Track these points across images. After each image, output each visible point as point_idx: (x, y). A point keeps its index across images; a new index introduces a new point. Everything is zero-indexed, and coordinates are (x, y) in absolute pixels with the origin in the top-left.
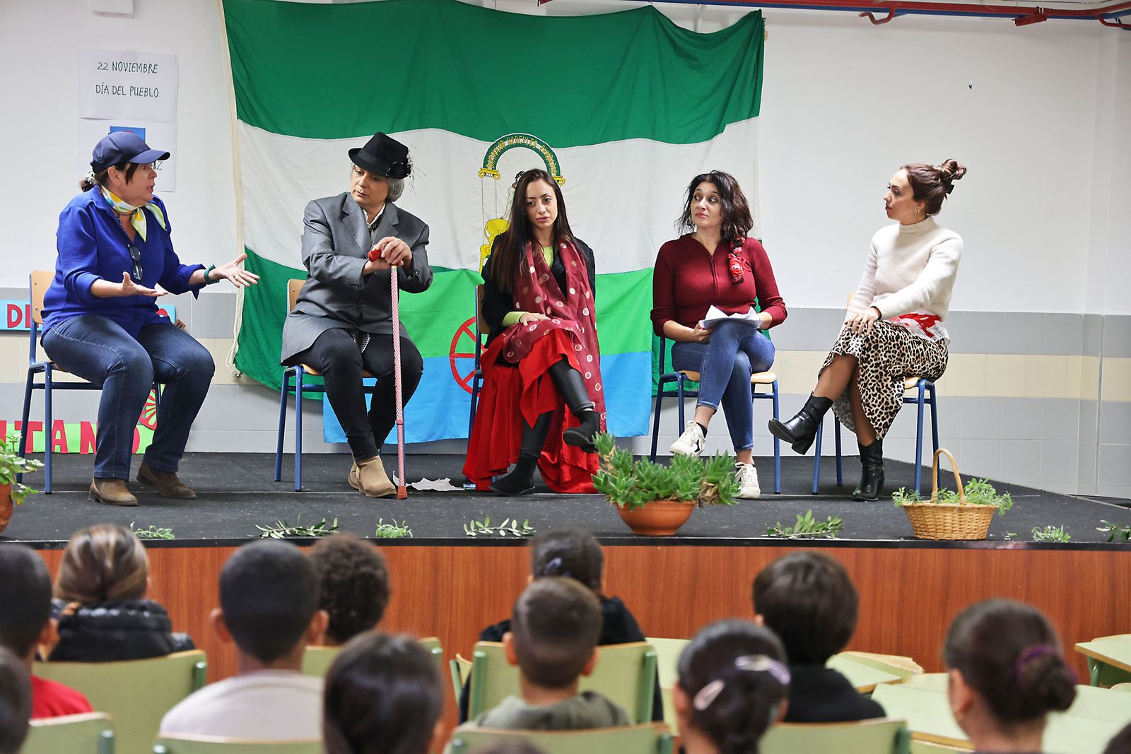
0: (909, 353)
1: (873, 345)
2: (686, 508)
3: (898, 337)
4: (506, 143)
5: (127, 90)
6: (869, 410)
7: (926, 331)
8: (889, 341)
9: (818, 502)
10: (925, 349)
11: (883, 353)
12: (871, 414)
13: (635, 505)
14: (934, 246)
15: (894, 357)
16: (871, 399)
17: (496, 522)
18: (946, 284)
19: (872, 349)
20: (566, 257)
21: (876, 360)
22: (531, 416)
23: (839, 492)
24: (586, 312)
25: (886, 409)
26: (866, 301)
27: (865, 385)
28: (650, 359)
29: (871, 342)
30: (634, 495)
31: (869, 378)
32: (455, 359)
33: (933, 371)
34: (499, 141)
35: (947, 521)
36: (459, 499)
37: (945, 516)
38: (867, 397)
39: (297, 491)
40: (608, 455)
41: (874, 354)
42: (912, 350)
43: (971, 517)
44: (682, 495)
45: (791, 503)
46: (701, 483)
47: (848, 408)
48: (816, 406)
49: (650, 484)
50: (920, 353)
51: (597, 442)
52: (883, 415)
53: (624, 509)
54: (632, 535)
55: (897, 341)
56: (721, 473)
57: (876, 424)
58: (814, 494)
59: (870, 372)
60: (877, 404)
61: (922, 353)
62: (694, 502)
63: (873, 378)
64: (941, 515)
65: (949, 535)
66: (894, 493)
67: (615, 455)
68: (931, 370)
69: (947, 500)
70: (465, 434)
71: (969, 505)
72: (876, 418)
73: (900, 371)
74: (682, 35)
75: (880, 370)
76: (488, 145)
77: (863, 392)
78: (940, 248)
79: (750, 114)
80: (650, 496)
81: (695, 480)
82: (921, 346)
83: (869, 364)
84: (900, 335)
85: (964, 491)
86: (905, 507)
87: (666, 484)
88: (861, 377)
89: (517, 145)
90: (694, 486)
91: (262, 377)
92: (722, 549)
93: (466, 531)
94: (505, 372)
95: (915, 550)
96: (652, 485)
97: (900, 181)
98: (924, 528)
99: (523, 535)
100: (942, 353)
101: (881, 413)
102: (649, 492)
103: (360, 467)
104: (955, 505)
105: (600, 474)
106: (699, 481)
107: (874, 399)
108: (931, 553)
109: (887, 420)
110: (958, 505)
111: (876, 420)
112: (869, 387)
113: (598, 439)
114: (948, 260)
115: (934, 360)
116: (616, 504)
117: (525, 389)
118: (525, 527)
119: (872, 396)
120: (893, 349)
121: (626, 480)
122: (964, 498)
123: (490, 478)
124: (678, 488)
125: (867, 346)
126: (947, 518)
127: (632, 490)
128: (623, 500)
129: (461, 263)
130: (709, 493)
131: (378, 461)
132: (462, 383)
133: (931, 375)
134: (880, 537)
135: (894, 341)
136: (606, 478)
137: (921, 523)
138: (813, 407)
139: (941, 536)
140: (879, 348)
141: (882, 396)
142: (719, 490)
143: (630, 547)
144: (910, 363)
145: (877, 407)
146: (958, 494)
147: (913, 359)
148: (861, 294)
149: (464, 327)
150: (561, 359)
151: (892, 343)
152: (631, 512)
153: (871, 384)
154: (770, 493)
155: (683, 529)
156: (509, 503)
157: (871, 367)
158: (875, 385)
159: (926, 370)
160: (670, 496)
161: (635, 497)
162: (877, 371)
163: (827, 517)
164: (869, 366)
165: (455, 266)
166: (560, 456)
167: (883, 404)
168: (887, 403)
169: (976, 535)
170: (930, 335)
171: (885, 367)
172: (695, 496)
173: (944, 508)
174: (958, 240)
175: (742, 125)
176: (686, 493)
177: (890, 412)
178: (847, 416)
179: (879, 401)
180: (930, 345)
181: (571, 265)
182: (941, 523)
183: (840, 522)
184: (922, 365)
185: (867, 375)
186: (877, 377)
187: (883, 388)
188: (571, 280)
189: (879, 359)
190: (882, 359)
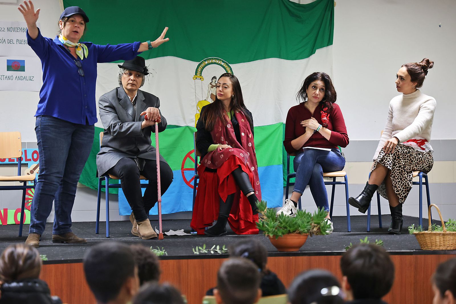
0: (415, 160)
1: (397, 156)
2: (304, 237)
3: (409, 152)
4: (206, 63)
5: (15, 41)
6: (396, 189)
7: (421, 148)
8: (405, 154)
9: (370, 235)
10: (423, 157)
11: (402, 161)
12: (398, 191)
13: (278, 236)
14: (421, 104)
15: (407, 162)
16: (397, 184)
17: (209, 247)
18: (429, 123)
19: (397, 159)
20: (239, 116)
21: (399, 164)
22: (224, 196)
23: (381, 231)
24: (250, 145)
25: (405, 188)
26: (389, 135)
27: (394, 177)
28: (282, 168)
29: (396, 155)
30: (278, 231)
31: (396, 173)
32: (184, 171)
33: (427, 168)
34: (203, 62)
35: (437, 240)
36: (189, 239)
37: (436, 238)
38: (395, 183)
39: (107, 238)
40: (264, 211)
41: (398, 161)
42: (416, 158)
43: (449, 238)
44: (302, 230)
45: (357, 236)
46: (311, 224)
47: (384, 187)
48: (370, 189)
49: (285, 225)
50: (421, 159)
51: (258, 205)
52: (404, 191)
53: (273, 238)
54: (277, 251)
55: (409, 154)
56: (320, 219)
57: (401, 196)
58: (368, 232)
59: (396, 170)
60: (400, 186)
61: (422, 159)
62: (308, 234)
63: (398, 173)
64: (433, 237)
65: (438, 248)
66: (409, 227)
67: (267, 211)
68: (426, 167)
69: (436, 230)
70: (191, 209)
71: (448, 232)
72: (400, 193)
73: (411, 169)
74: (293, 6)
75: (401, 169)
76: (197, 64)
77: (393, 180)
78: (425, 105)
79: (328, 44)
80: (286, 231)
81: (308, 222)
82: (421, 156)
83: (396, 166)
84: (410, 151)
85: (445, 225)
86: (415, 234)
87: (294, 225)
88: (392, 173)
89: (212, 63)
90: (307, 225)
91: (87, 184)
92: (323, 257)
93: (194, 251)
94: (210, 175)
95: (421, 255)
96: (286, 226)
97: (404, 73)
98: (425, 244)
99: (222, 253)
100: (431, 159)
101: (403, 191)
102: (285, 229)
103: (139, 225)
104: (441, 232)
105: (260, 222)
106: (310, 223)
107: (399, 184)
108: (429, 257)
109: (406, 194)
110: (442, 232)
111: (400, 194)
112: (396, 178)
113: (258, 204)
114: (429, 111)
115: (427, 162)
116: (268, 236)
117: (221, 182)
118: (223, 249)
119: (398, 183)
120: (407, 158)
121: (273, 223)
122: (445, 229)
123: (204, 228)
124: (300, 226)
125: (394, 157)
126: (437, 239)
127: (276, 229)
128: (272, 234)
129: (185, 122)
130: (315, 229)
131: (148, 221)
132: (188, 183)
133: (426, 170)
134: (403, 249)
135: (407, 154)
136: (263, 223)
137: (424, 242)
138: (369, 189)
139: (434, 248)
140: (400, 158)
141: (403, 182)
142: (320, 228)
143: (277, 257)
144: (415, 164)
145: (401, 188)
146: (442, 227)
147: (417, 162)
148: (386, 131)
149: (188, 155)
150: (238, 167)
151: (407, 155)
152: (276, 239)
153: (397, 176)
154: (345, 232)
155: (303, 248)
156: (214, 239)
157: (397, 168)
158: (399, 177)
159: (424, 167)
160: (295, 231)
161: (278, 232)
162: (399, 170)
163: (375, 240)
164: (395, 167)
165: (182, 124)
166: (239, 216)
167: (404, 186)
168: (406, 186)
169: (453, 247)
170: (424, 149)
171: (404, 167)
172: (308, 230)
173: (435, 234)
174: (433, 100)
175: (324, 49)
176: (304, 229)
177: (407, 190)
178: (384, 191)
179: (401, 184)
180: (425, 155)
181: (242, 121)
182: (434, 242)
183: (382, 243)
184: (422, 165)
185: (395, 172)
186: (400, 173)
187: (403, 178)
188: (242, 129)
189: (401, 163)
190: (402, 163)
